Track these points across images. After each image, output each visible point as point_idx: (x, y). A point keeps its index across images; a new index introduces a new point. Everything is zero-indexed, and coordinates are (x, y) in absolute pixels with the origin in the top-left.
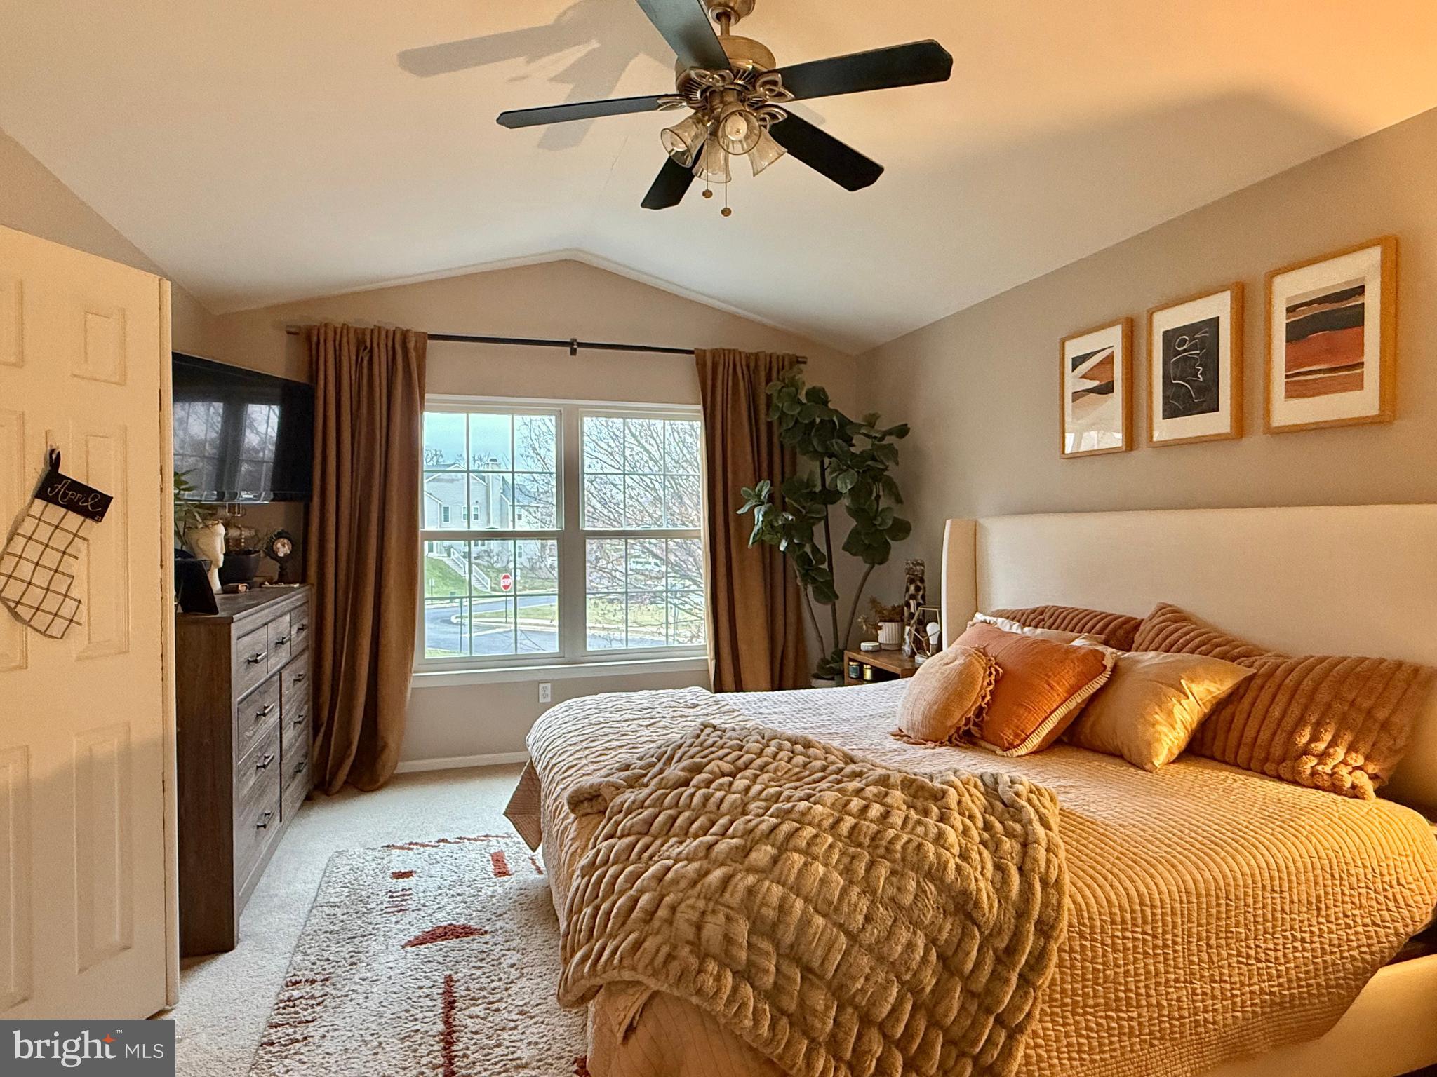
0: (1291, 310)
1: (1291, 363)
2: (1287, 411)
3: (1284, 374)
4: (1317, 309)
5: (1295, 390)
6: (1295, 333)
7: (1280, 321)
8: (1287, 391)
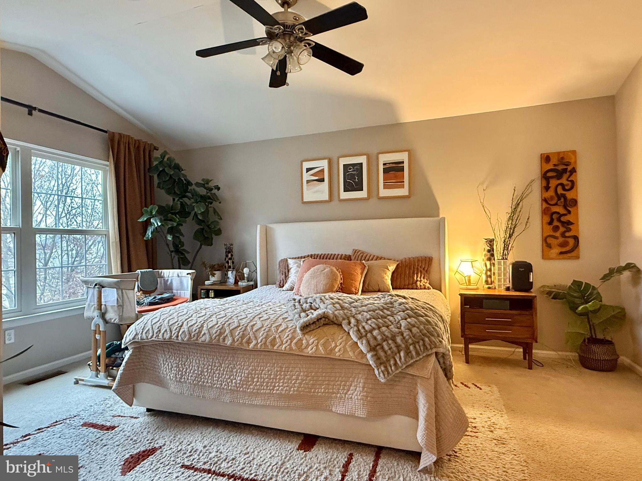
0: (384, 164)
1: (384, 179)
2: (384, 193)
3: (383, 182)
4: (391, 165)
5: (385, 187)
6: (386, 171)
7: (381, 168)
8: (384, 187)
